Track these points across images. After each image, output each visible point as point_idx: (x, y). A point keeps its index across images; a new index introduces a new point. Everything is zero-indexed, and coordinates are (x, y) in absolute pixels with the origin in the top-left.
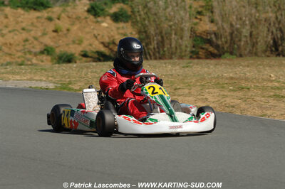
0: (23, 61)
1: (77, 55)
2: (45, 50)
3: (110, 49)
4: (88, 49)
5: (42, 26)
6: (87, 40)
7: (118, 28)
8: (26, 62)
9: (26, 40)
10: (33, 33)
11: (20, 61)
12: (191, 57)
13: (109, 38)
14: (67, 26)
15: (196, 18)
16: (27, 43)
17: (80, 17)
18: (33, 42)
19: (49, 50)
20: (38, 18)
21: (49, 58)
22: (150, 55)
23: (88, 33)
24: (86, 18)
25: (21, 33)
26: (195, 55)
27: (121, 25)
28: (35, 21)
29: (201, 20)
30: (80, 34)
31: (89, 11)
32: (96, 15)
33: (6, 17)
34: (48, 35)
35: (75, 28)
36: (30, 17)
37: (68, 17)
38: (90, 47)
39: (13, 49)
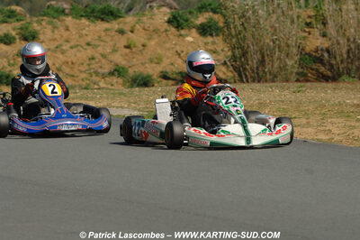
0: (89, 85)
1: (155, 77)
2: (115, 70)
4: (169, 70)
5: (112, 40)
6: (168, 58)
7: (206, 44)
8: (92, 86)
9: (92, 58)
10: (100, 49)
11: (84, 84)
12: (298, 81)
14: (143, 41)
15: (305, 31)
16: (93, 62)
17: (159, 30)
18: (100, 61)
19: (121, 70)
20: (106, 30)
21: (120, 80)
22: (246, 76)
23: (169, 49)
24: (166, 31)
25: (86, 49)
26: (302, 78)
27: (209, 39)
28: (103, 34)
29: (309, 33)
30: (159, 51)
31: (169, 22)
32: (179, 27)
33: (67, 29)
34: (119, 53)
35: (153, 43)
36: (97, 28)
37: (144, 29)
38: (172, 67)
39: (75, 70)
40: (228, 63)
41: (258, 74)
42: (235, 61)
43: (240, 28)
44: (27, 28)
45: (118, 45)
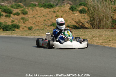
0: (43, 29)
2: (52, 24)
3: (79, 24)
5: (51, 15)
6: (69, 21)
7: (82, 16)
8: (45, 29)
9: (45, 20)
10: (47, 17)
11: (42, 28)
12: (111, 28)
13: (78, 20)
14: (61, 15)
16: (45, 21)
17: (66, 11)
18: (47, 21)
19: (54, 24)
20: (50, 11)
22: (94, 27)
23: (69, 18)
24: (69, 12)
25: (43, 17)
26: (113, 27)
27: (83, 15)
28: (48, 12)
29: (115, 13)
30: (67, 18)
31: (70, 9)
32: (73, 10)
33: (37, 11)
34: (54, 19)
35: (64, 16)
36: (47, 11)
37: (62, 11)
38: (71, 23)
39: (39, 24)
40: (89, 22)
41: (98, 26)
42: (91, 22)
43: (93, 11)
44: (24, 10)
45: (53, 16)
